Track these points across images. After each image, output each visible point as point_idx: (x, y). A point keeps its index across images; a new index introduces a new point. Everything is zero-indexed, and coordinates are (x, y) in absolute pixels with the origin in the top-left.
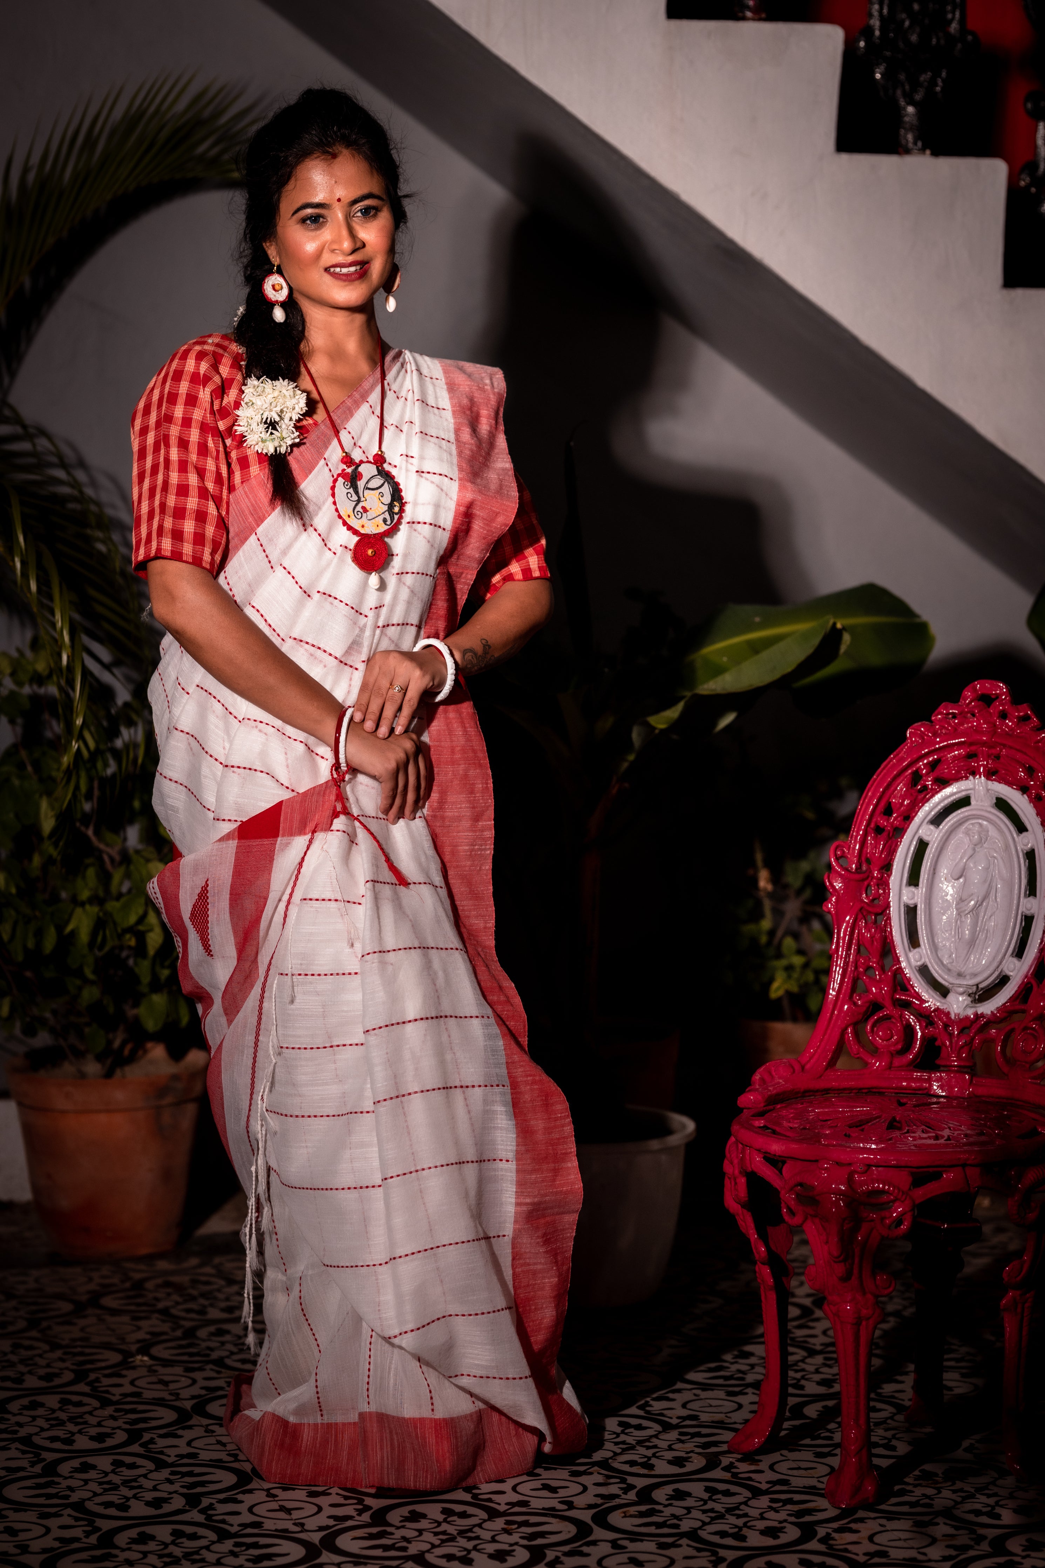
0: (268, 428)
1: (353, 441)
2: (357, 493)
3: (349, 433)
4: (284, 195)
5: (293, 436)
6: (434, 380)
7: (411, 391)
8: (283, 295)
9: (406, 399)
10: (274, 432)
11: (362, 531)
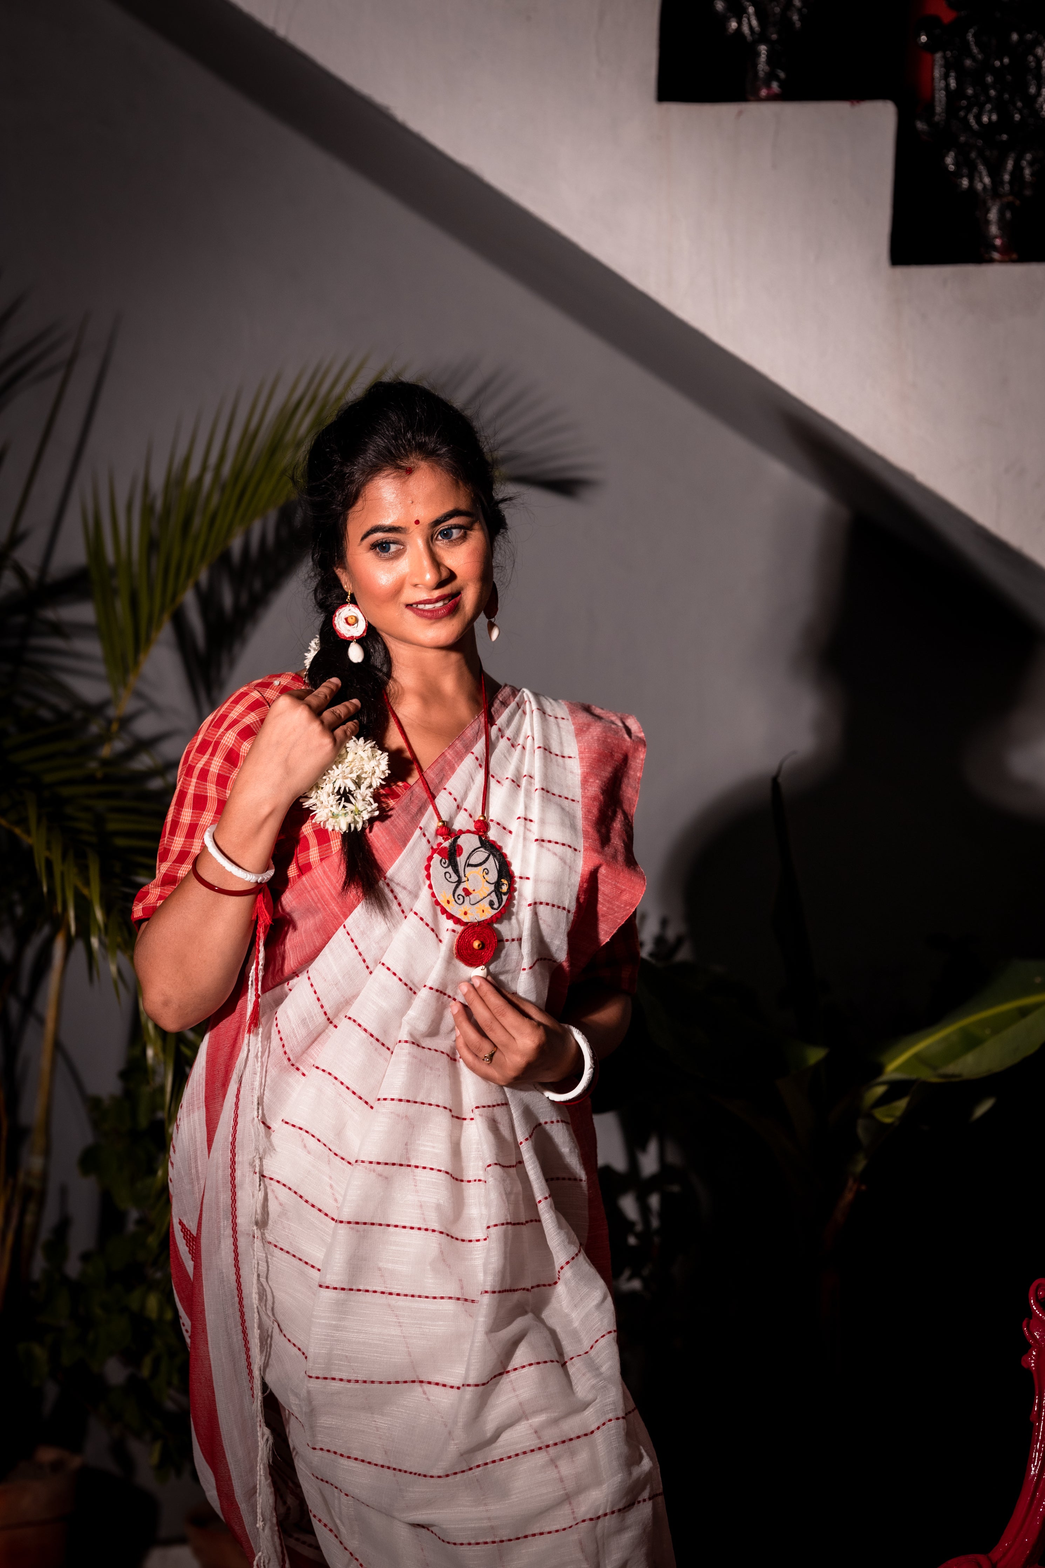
0: (340, 799)
1: (455, 804)
2: (456, 871)
3: (450, 794)
4: (350, 517)
5: (369, 809)
6: (560, 721)
7: (530, 738)
8: (359, 630)
9: (524, 748)
10: (347, 804)
11: (465, 919)
